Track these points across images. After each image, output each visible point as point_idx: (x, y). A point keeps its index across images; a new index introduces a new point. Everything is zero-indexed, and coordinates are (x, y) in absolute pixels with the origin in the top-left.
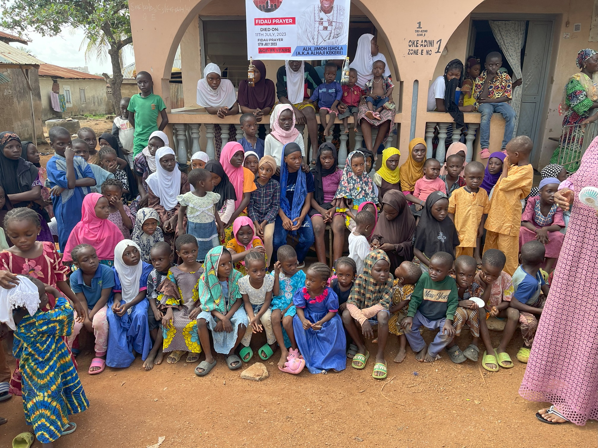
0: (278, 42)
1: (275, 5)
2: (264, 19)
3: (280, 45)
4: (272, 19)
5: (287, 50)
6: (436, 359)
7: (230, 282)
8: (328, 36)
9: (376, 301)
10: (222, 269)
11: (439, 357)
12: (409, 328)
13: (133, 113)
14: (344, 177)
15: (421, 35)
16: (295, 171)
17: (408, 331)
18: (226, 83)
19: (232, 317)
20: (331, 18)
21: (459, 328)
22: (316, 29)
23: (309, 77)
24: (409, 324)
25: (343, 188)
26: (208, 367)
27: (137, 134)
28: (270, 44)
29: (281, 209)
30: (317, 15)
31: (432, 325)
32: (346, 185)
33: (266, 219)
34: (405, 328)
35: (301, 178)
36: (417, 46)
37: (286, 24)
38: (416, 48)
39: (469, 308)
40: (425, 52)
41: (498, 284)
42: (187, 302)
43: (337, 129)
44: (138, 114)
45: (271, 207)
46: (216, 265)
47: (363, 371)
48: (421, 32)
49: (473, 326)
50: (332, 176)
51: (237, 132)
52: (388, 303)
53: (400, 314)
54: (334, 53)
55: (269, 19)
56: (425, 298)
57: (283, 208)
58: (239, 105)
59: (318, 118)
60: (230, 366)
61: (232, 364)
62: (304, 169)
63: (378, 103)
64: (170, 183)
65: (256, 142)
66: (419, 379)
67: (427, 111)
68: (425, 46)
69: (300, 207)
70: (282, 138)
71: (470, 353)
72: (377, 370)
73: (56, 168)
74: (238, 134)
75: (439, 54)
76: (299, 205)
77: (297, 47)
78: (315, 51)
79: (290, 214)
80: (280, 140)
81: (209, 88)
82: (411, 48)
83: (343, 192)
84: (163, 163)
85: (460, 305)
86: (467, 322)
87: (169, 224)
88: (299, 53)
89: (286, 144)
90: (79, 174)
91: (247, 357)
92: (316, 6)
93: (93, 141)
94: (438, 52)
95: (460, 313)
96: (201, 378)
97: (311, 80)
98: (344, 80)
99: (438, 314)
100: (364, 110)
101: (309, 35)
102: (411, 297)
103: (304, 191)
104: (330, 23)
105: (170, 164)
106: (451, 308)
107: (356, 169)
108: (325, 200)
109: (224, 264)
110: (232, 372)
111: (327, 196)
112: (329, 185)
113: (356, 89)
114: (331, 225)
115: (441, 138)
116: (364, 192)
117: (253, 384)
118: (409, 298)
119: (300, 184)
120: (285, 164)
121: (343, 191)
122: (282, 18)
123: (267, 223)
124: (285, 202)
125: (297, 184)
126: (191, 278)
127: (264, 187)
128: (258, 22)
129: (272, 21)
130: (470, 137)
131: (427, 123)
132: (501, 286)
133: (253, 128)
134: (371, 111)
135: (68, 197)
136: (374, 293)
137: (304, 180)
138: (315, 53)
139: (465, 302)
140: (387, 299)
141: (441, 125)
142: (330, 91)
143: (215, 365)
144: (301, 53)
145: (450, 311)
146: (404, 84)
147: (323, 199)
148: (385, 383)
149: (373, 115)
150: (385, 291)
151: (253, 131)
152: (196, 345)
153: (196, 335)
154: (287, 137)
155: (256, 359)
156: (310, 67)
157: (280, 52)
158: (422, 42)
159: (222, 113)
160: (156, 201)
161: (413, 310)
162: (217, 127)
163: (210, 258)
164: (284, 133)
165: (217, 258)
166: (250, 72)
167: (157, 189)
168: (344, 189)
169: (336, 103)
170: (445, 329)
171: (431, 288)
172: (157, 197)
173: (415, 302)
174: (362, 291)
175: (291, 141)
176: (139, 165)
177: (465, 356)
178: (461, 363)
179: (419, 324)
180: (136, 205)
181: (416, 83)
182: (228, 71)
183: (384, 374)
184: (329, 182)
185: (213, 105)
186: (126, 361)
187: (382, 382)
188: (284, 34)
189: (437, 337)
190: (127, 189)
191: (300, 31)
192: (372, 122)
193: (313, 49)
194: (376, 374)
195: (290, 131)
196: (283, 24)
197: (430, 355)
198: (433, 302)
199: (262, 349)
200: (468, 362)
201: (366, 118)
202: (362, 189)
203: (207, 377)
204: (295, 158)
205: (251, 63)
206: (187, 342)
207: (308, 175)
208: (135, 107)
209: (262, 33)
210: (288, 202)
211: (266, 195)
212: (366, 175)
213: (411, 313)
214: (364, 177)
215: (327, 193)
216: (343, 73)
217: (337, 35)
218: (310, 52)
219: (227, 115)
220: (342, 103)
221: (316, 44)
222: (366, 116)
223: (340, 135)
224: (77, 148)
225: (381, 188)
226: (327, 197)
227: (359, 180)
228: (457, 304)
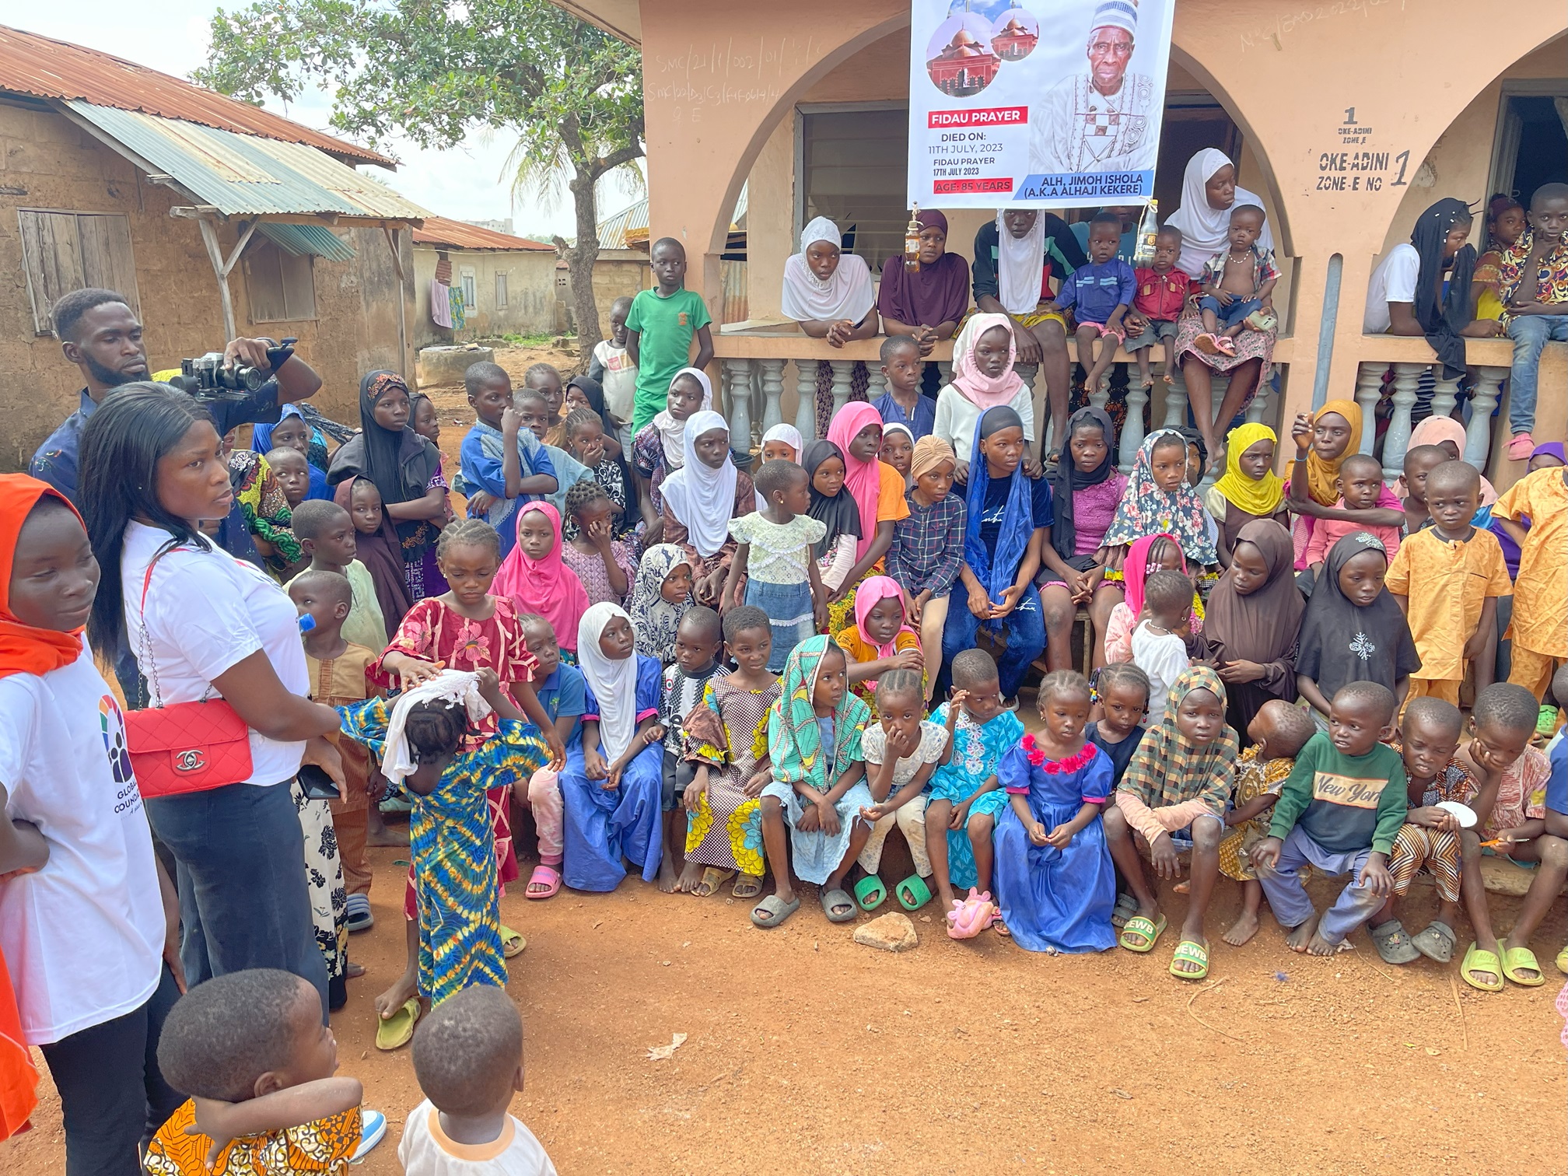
0: (981, 166)
1: (981, 78)
2: (952, 113)
3: (986, 172)
4: (971, 112)
5: (1005, 185)
6: (1339, 950)
7: (838, 720)
8: (1108, 150)
9: (1192, 790)
10: (825, 686)
11: (1348, 946)
12: (1270, 864)
13: (636, 335)
14: (1131, 495)
15: (1356, 140)
16: (1007, 475)
17: (1268, 873)
18: (853, 265)
19: (838, 801)
20: (1116, 106)
21: (1404, 874)
22: (1079, 134)
23: (1055, 249)
24: (1271, 854)
25: (1127, 521)
26: (781, 910)
27: (643, 381)
28: (963, 172)
29: (966, 565)
30: (1081, 100)
31: (1334, 863)
32: (1134, 513)
33: (929, 586)
34: (1259, 863)
35: (1020, 493)
36: (1342, 169)
37: (1003, 122)
38: (1338, 174)
39: (1435, 828)
40: (1362, 183)
41: (1515, 776)
42: (740, 756)
43: (1120, 377)
44: (649, 335)
45: (942, 558)
46: (811, 678)
47: (1147, 957)
48: (1355, 132)
49: (1442, 873)
50: (1098, 490)
51: (870, 381)
52: (1221, 798)
53: (1251, 830)
54: (1119, 189)
55: (964, 112)
56: (1317, 795)
57: (971, 564)
58: (880, 317)
59: (1072, 348)
60: (830, 913)
61: (836, 909)
62: (1029, 470)
63: (1230, 312)
64: (710, 495)
65: (916, 403)
66: (1289, 991)
67: (1364, 334)
68: (1364, 168)
69: (1014, 561)
70: (980, 394)
71: (1431, 942)
72: (1182, 957)
73: (480, 453)
74: (874, 384)
75: (1403, 189)
76: (1010, 556)
77: (1029, 176)
78: (1073, 186)
79: (988, 577)
80: (974, 398)
81: (811, 276)
82: (1326, 173)
83: (1126, 532)
84: (702, 448)
85: (1411, 818)
86: (1426, 864)
87: (708, 588)
88: (1032, 192)
89: (986, 408)
90: (526, 467)
91: (872, 899)
92: (1081, 79)
93: (555, 395)
94: (1399, 182)
95: (1410, 838)
96: (764, 932)
97: (1060, 257)
98: (1140, 257)
99: (1350, 837)
100: (1192, 332)
101: (1060, 148)
102: (1281, 789)
103: (1026, 526)
104: (1115, 118)
105: (717, 451)
106: (1385, 824)
107: (1163, 475)
108: (1079, 548)
109: (828, 677)
110: (834, 927)
111: (1084, 539)
112: (1090, 511)
113: (1174, 277)
114: (1091, 610)
115: (1400, 403)
116: (1179, 532)
117: (882, 957)
118: (1275, 791)
119: (1016, 506)
120: (982, 460)
121: (1126, 528)
122: (995, 110)
123: (930, 597)
124: (978, 548)
125: (1008, 506)
126: (752, 704)
127: (927, 511)
128: (935, 121)
129: (971, 118)
130: (1483, 401)
131: (1361, 364)
132: (1521, 781)
133: (910, 371)
134: (1208, 335)
135: (502, 517)
136: (1187, 772)
137: (1027, 498)
138: (1073, 192)
139: (1425, 813)
140: (1221, 789)
141: (1401, 370)
142: (1104, 282)
143: (796, 909)
144: (1037, 192)
145: (1382, 833)
146: (1304, 264)
147: (1072, 544)
148: (1201, 989)
149: (1216, 344)
150: (1216, 770)
151: (910, 378)
152: (755, 856)
153: (755, 833)
154: (991, 393)
155: (890, 904)
156: (1056, 226)
157: (985, 190)
158: (1357, 157)
159: (838, 337)
160: (681, 535)
161: (1283, 822)
162: (825, 368)
163: (798, 662)
164: (985, 382)
165: (813, 661)
166: (911, 237)
167: (682, 506)
168: (1127, 523)
169: (1120, 310)
170: (1367, 875)
171: (1335, 770)
172: (682, 527)
173: (1291, 802)
174: (1157, 765)
175: (1002, 401)
176: (645, 452)
177: (1416, 948)
178: (1403, 965)
179: (1297, 857)
180: (636, 543)
181: (1336, 261)
182: (856, 233)
183: (1200, 968)
184: (1092, 503)
185: (819, 316)
186: (605, 878)
187: (1194, 986)
188: (998, 148)
189: (1344, 895)
190: (621, 505)
191: (1037, 140)
192: (1211, 361)
193: (1069, 181)
194: (1179, 966)
195: (1001, 379)
196: (998, 122)
197: (1325, 937)
198: (1338, 808)
199: (906, 883)
200: (1423, 962)
201: (1194, 352)
202: (1175, 524)
203: (778, 932)
204: (1005, 444)
205: (914, 217)
206: (734, 848)
207: (1038, 486)
208: (642, 319)
209: (944, 145)
210: (984, 549)
211: (932, 530)
212: (1188, 489)
213: (1278, 828)
214: (1183, 496)
215: (1084, 530)
216: (1141, 238)
217: (1130, 146)
218: (1059, 189)
219: (848, 339)
220: (1136, 311)
221: (1075, 168)
222: (1197, 346)
223: (1127, 391)
224: (527, 408)
225: (1224, 524)
226: (1084, 542)
227: (1169, 502)
228: (1403, 815)
